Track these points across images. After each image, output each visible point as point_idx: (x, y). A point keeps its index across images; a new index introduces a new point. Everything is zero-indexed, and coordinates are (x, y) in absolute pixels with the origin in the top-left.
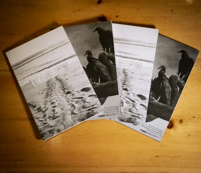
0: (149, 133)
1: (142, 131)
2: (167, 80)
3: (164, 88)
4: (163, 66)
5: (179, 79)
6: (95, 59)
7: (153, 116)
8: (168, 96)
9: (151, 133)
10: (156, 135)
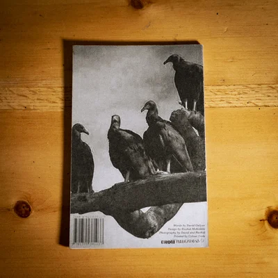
0: (180, 242)
1: (166, 242)
2: (167, 126)
3: (168, 143)
4: (148, 103)
5: (188, 113)
6: (163, 121)
7: (173, 206)
8: (183, 155)
9: (184, 239)
10: (196, 239)
